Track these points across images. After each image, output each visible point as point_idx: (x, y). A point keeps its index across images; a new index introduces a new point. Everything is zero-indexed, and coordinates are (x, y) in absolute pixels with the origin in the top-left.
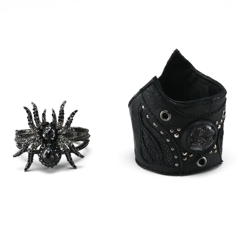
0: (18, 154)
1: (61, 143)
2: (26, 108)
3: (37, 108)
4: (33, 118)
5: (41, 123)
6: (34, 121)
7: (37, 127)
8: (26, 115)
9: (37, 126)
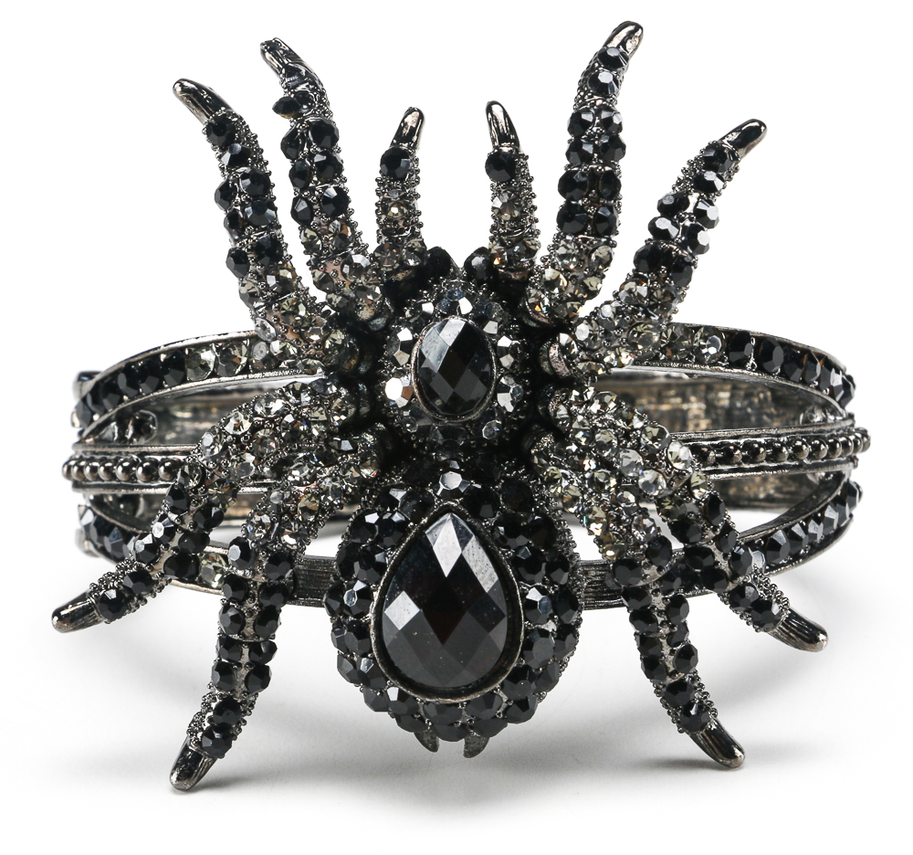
0: (112, 594)
1: (578, 468)
2: (198, 97)
3: (322, 94)
4: (284, 192)
5: (363, 251)
6: (291, 233)
7: (321, 296)
8: (208, 167)
9: (320, 284)
